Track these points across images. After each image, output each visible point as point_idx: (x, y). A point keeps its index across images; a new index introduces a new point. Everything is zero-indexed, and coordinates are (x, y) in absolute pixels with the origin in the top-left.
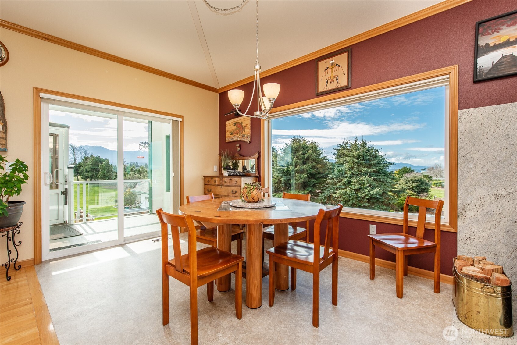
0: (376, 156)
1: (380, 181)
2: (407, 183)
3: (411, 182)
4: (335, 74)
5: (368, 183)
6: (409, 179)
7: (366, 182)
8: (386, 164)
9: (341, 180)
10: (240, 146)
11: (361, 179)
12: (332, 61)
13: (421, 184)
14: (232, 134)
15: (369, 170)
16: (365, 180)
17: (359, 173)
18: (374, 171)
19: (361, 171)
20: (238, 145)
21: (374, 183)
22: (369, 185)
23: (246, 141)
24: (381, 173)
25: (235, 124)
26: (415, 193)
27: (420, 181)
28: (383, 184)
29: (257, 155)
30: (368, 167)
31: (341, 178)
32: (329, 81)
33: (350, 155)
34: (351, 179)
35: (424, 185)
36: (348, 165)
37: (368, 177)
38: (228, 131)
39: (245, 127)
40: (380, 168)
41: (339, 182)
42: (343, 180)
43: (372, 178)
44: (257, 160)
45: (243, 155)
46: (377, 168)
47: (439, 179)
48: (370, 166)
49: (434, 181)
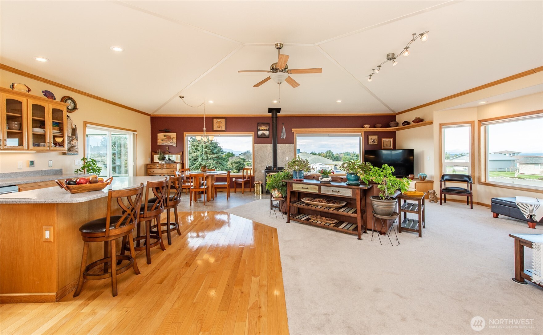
0: (216, 147)
1: (219, 163)
2: (232, 164)
3: (234, 163)
4: (220, 125)
5: (213, 165)
6: (234, 161)
7: (212, 164)
8: (222, 152)
9: (194, 164)
10: (169, 148)
11: (208, 162)
12: (219, 120)
13: (240, 165)
14: (162, 141)
15: (213, 156)
16: (211, 163)
17: (207, 158)
18: (216, 157)
19: (207, 157)
20: (167, 147)
21: (216, 165)
22: (213, 166)
23: (174, 145)
24: (219, 158)
25: (165, 136)
26: (237, 171)
27: (239, 162)
28: (221, 165)
29: (181, 153)
30: (212, 154)
31: (194, 162)
32: (218, 127)
33: (200, 146)
34: (201, 163)
35: (242, 165)
36: (199, 153)
37: (212, 161)
38: (159, 139)
39: (173, 138)
40: (219, 155)
41: (193, 165)
42: (196, 164)
43: (215, 162)
44: (181, 155)
45: (171, 152)
46: (217, 155)
47: (249, 160)
48: (213, 154)
49: (247, 162)
